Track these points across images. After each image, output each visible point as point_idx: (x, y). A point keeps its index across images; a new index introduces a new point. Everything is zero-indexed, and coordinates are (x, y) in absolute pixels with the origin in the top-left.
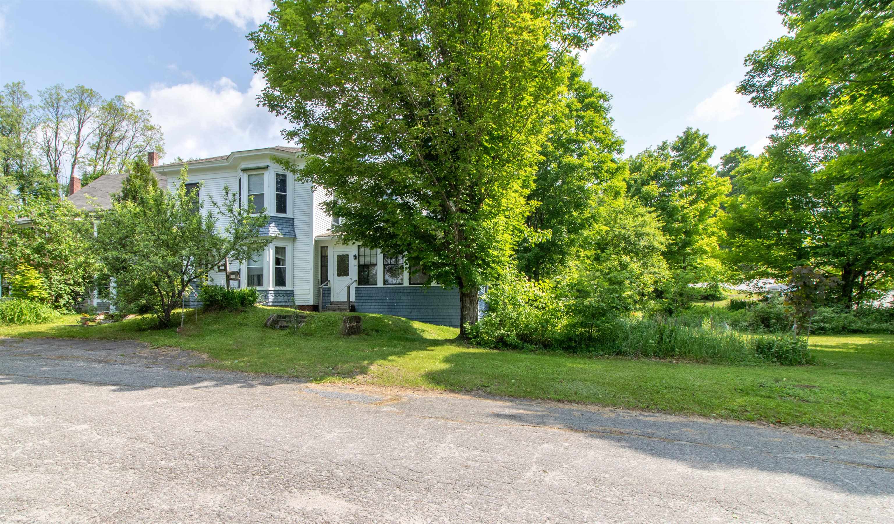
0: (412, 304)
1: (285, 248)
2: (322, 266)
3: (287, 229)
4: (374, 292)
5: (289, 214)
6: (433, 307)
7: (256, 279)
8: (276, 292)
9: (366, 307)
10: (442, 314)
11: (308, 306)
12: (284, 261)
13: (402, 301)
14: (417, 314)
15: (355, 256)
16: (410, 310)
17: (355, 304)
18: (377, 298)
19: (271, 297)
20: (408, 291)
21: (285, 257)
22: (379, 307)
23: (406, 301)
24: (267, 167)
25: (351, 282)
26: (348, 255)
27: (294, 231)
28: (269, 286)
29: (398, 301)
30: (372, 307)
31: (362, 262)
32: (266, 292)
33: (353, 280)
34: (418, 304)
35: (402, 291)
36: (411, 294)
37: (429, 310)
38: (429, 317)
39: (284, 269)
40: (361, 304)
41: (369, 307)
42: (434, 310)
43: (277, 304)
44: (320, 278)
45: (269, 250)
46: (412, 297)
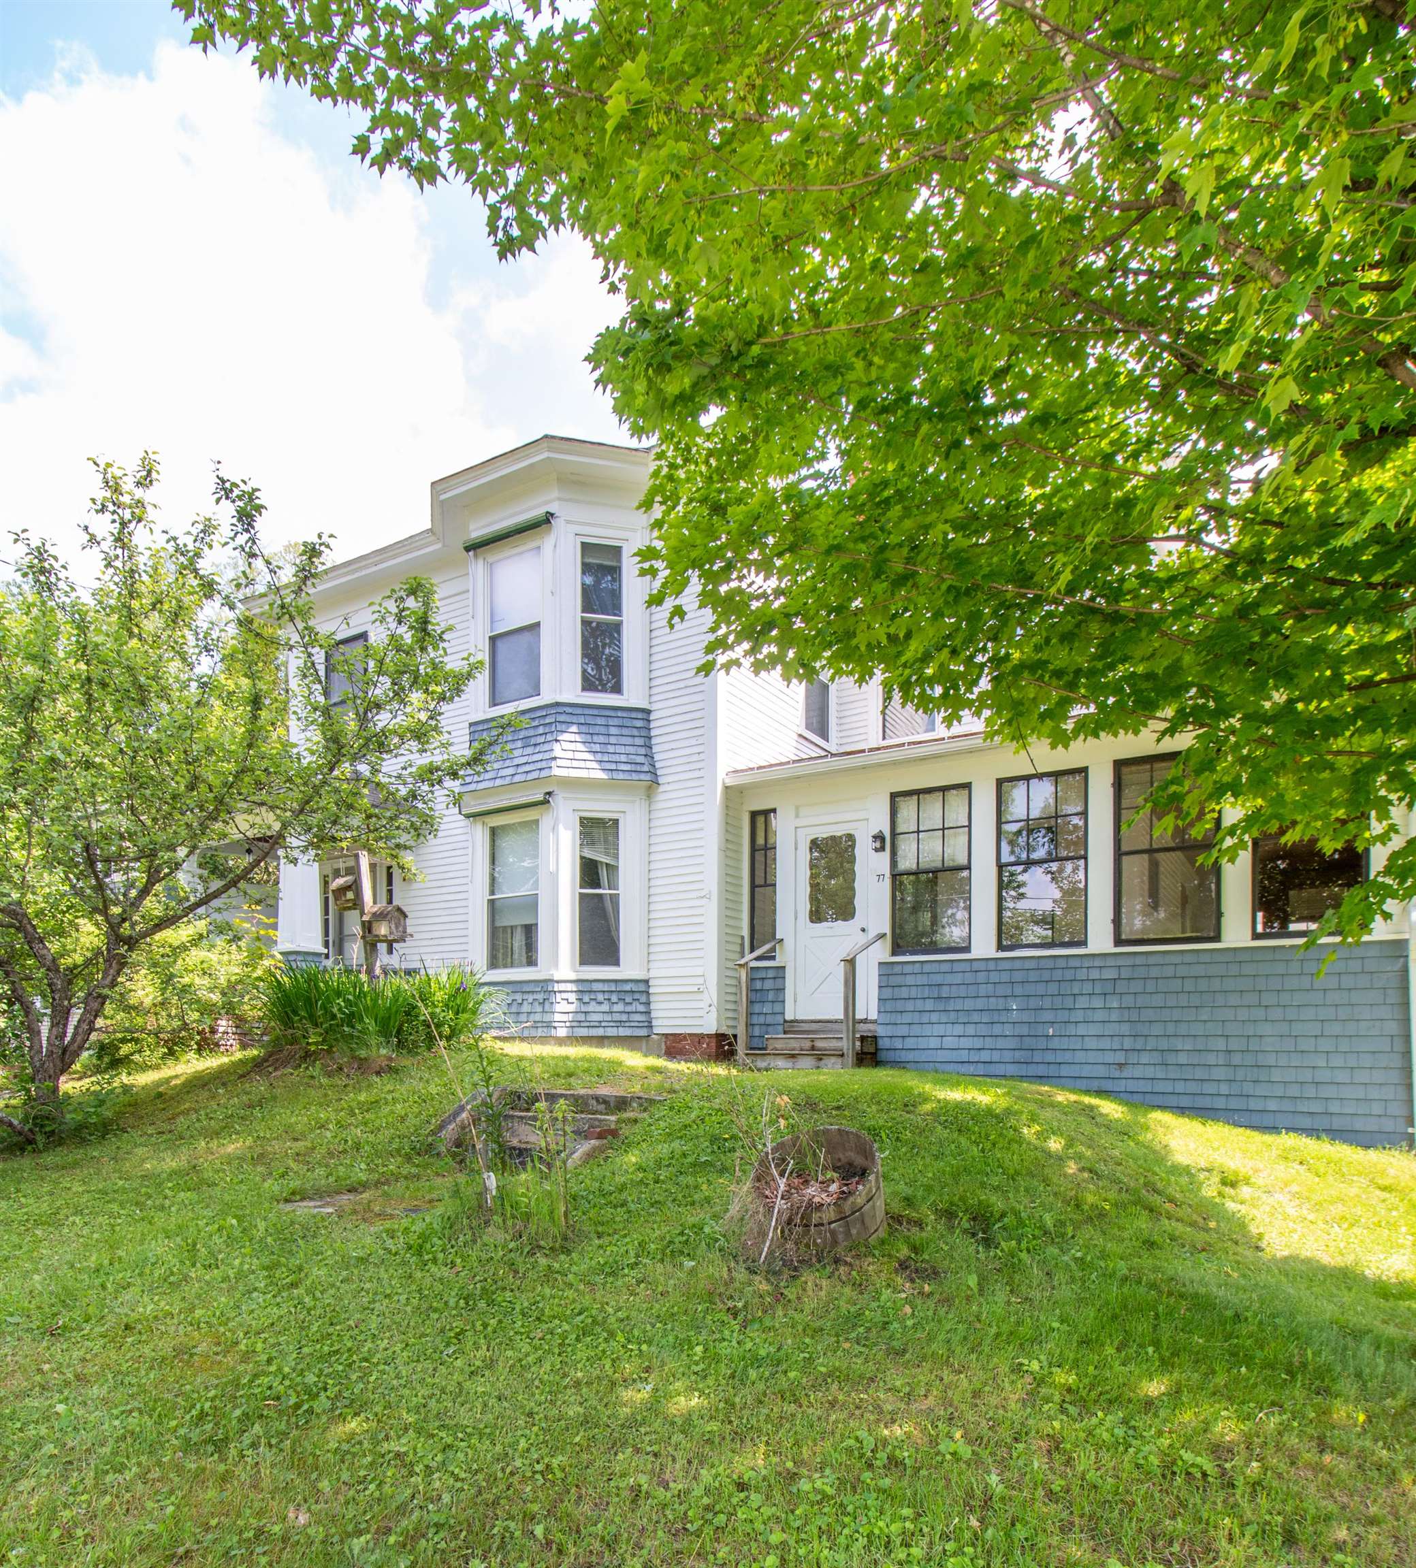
0: (1125, 1029)
1: (616, 822)
2: (753, 886)
3: (625, 749)
4: (958, 979)
5: (632, 695)
6: (1234, 1044)
7: (518, 941)
8: (585, 989)
9: (922, 1043)
10: (1276, 1075)
11: (700, 1038)
12: (612, 869)
13: (1078, 1016)
14: (1150, 1072)
15: (879, 837)
16: (1120, 1057)
17: (881, 1031)
18: (969, 1004)
19: (564, 1008)
20: (1110, 974)
21: (616, 857)
22: (978, 1043)
23: (1099, 1016)
24: (548, 519)
25: (862, 939)
26: (850, 837)
27: (650, 756)
28: (556, 964)
29: (1063, 1016)
30: (949, 1042)
31: (907, 862)
32: (545, 988)
33: (872, 934)
34: (1157, 1029)
35: (1082, 974)
36: (1121, 987)
37: (1211, 1059)
38: (1210, 1088)
39: (615, 899)
40: (903, 1030)
41: (934, 1043)
42: (1237, 1059)
43: (583, 1032)
44: (746, 932)
45: (554, 829)
46: (1128, 1001)
